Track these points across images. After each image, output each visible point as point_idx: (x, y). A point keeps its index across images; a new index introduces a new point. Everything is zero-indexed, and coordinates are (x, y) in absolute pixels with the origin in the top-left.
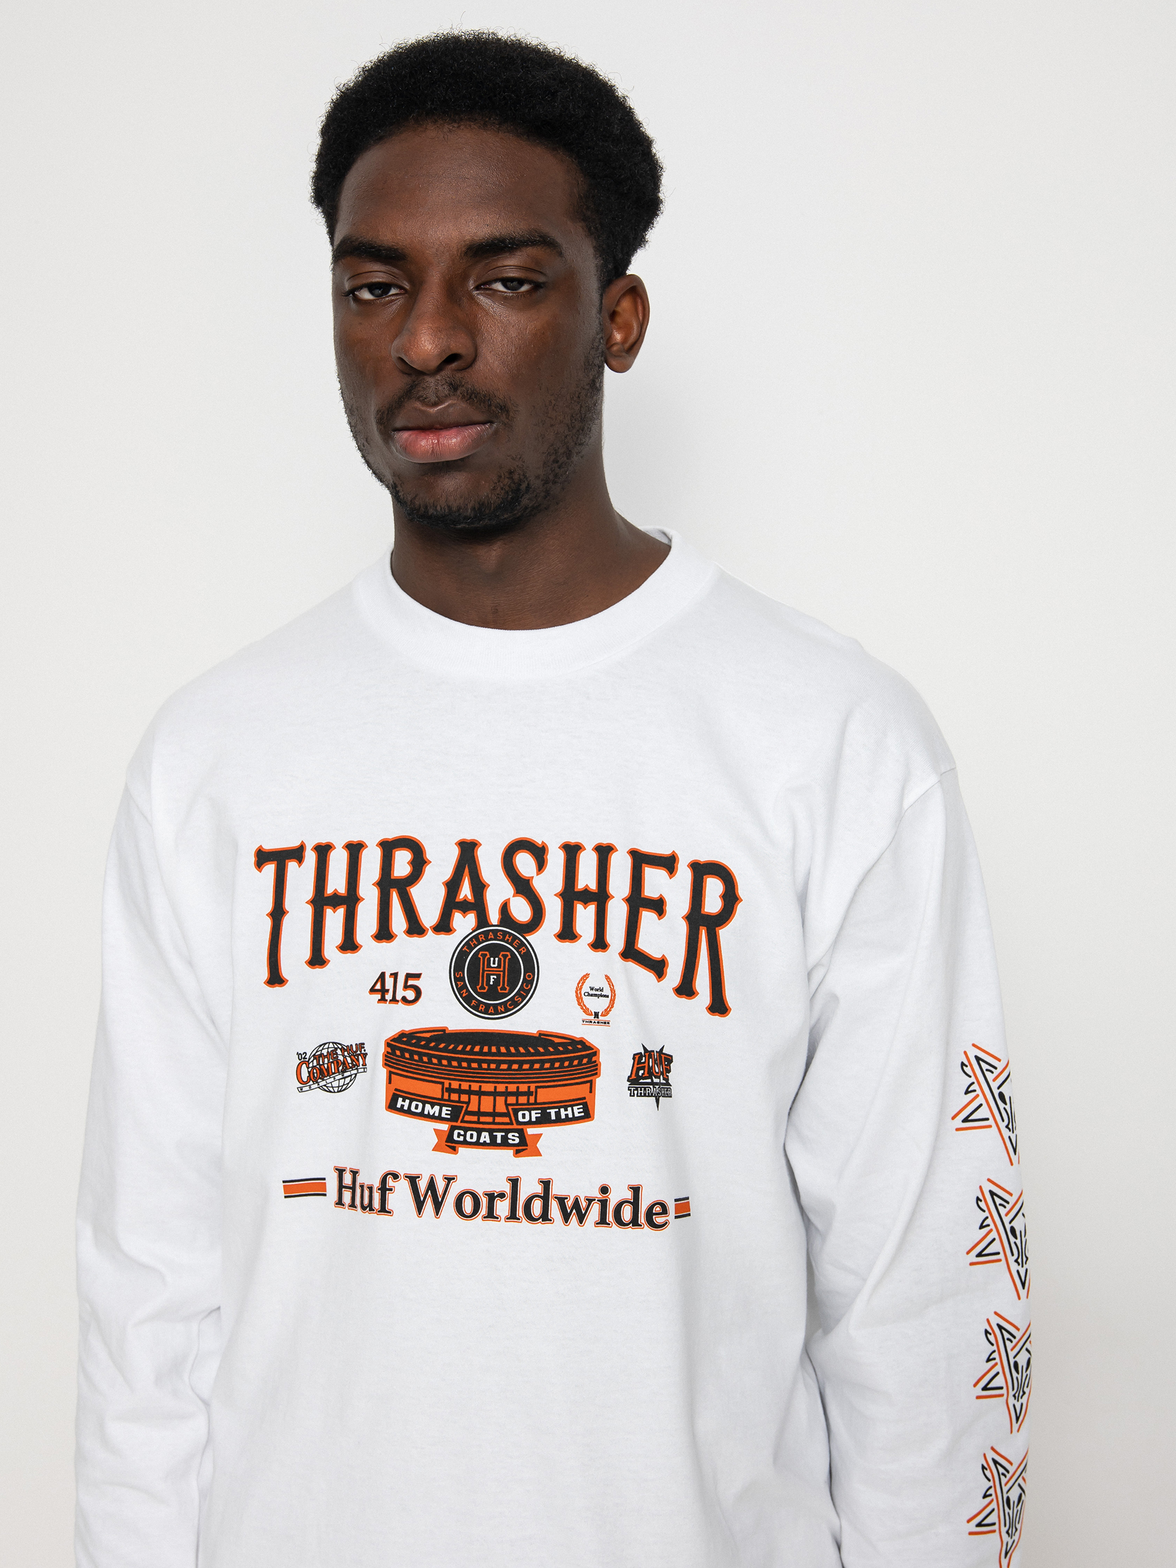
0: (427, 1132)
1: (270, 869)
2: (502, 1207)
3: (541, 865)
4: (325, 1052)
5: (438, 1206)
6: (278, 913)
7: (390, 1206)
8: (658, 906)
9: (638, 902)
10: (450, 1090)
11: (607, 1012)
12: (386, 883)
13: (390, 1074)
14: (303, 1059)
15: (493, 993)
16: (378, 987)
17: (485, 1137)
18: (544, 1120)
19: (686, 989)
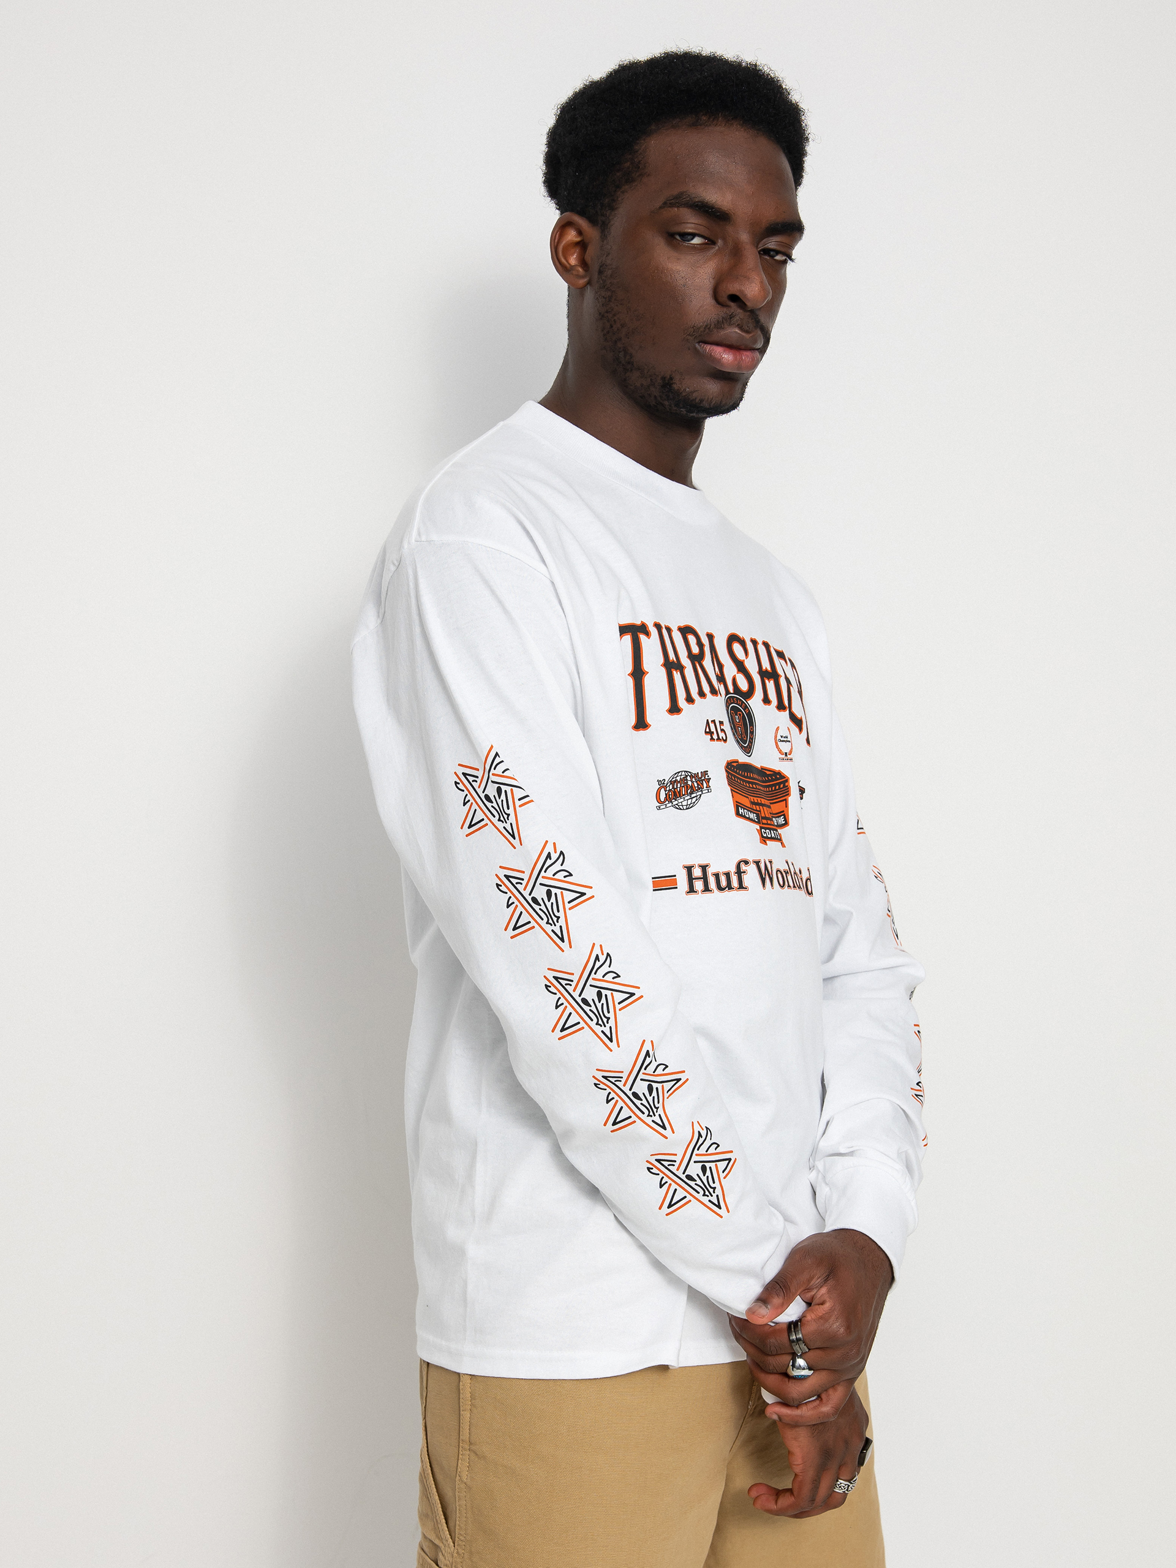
0: (755, 831)
3: (745, 652)
4: (678, 779)
5: (771, 881)
7: (746, 883)
8: (791, 683)
11: (790, 752)
12: (691, 657)
13: (732, 791)
14: (662, 784)
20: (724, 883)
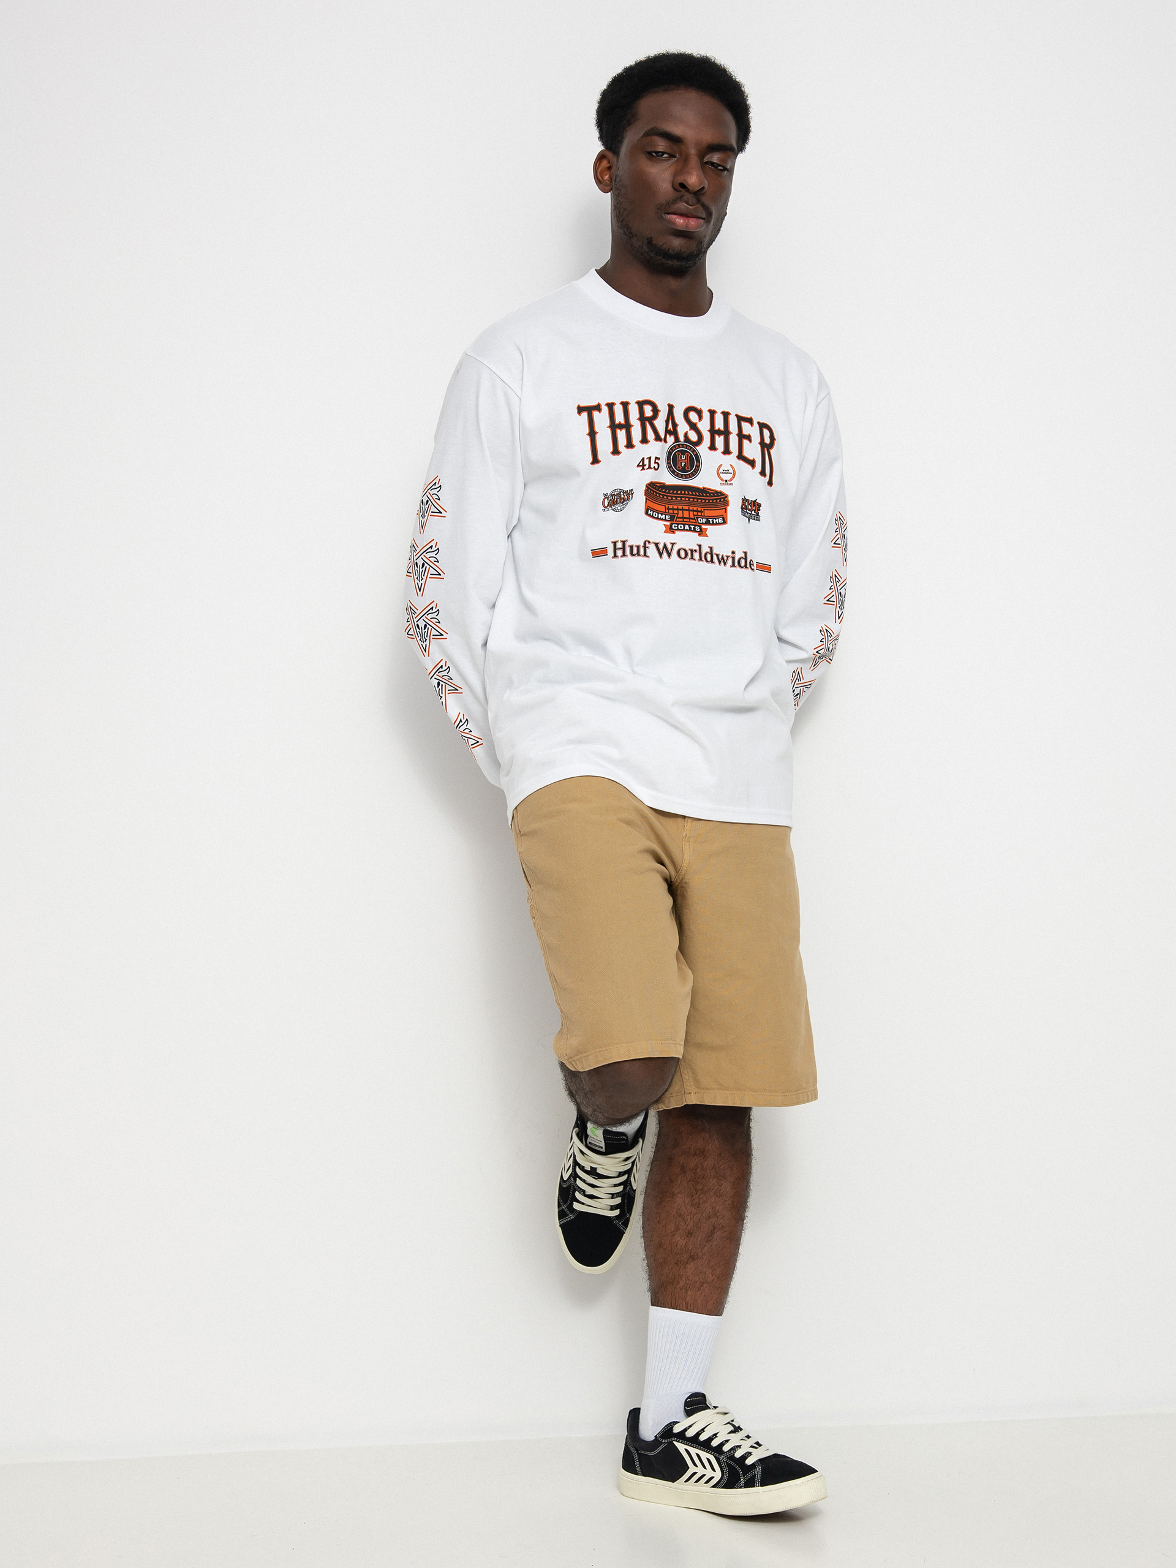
0: (661, 526)
1: (585, 415)
2: (696, 556)
3: (700, 418)
4: (616, 493)
5: (669, 555)
7: (648, 554)
8: (749, 438)
9: (742, 436)
10: (669, 509)
11: (731, 480)
12: (642, 419)
13: (646, 498)
14: (606, 496)
15: (683, 470)
17: (687, 527)
18: (708, 523)
19: (763, 473)
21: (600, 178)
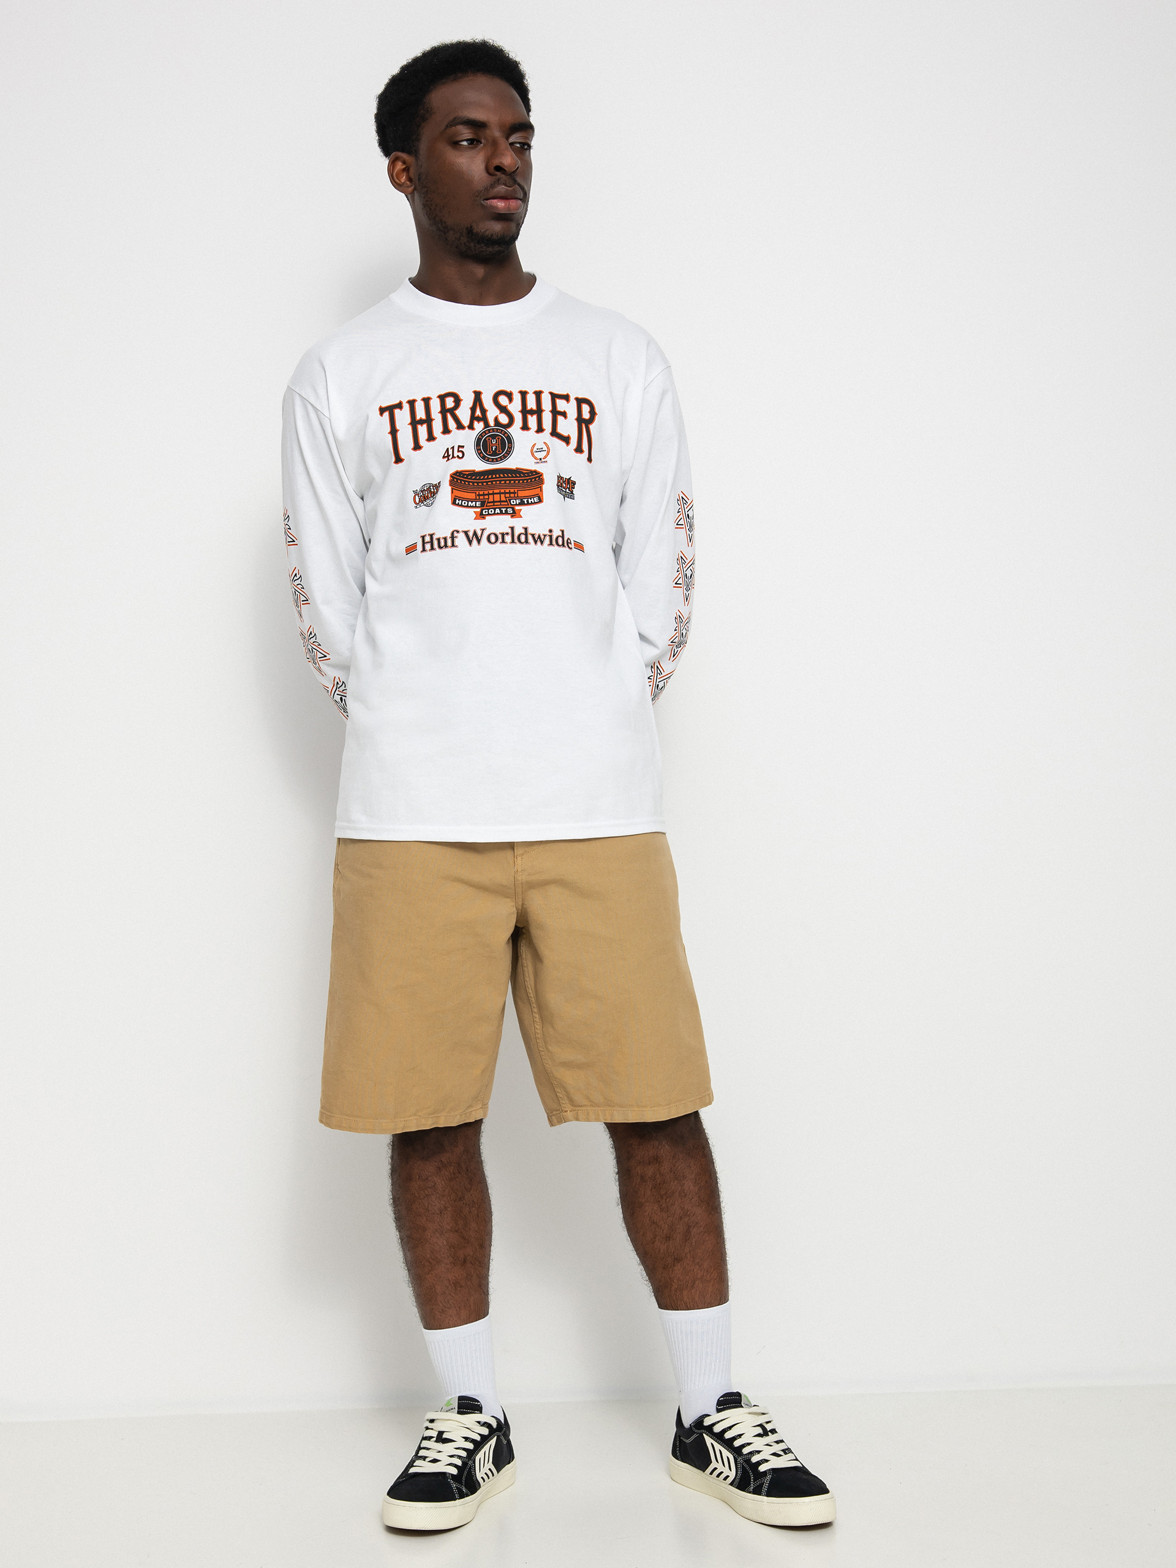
0: (471, 513)
1: (386, 414)
2: (508, 538)
3: (511, 400)
4: (425, 488)
5: (479, 541)
6: (394, 432)
7: (456, 544)
8: (564, 414)
9: (555, 413)
10: (479, 495)
11: (545, 457)
12: (444, 411)
13: (452, 489)
14: (416, 493)
15: (495, 454)
16: (446, 455)
17: (498, 511)
18: (522, 504)
19: (580, 450)
20: (442, 544)
21: (397, 181)
